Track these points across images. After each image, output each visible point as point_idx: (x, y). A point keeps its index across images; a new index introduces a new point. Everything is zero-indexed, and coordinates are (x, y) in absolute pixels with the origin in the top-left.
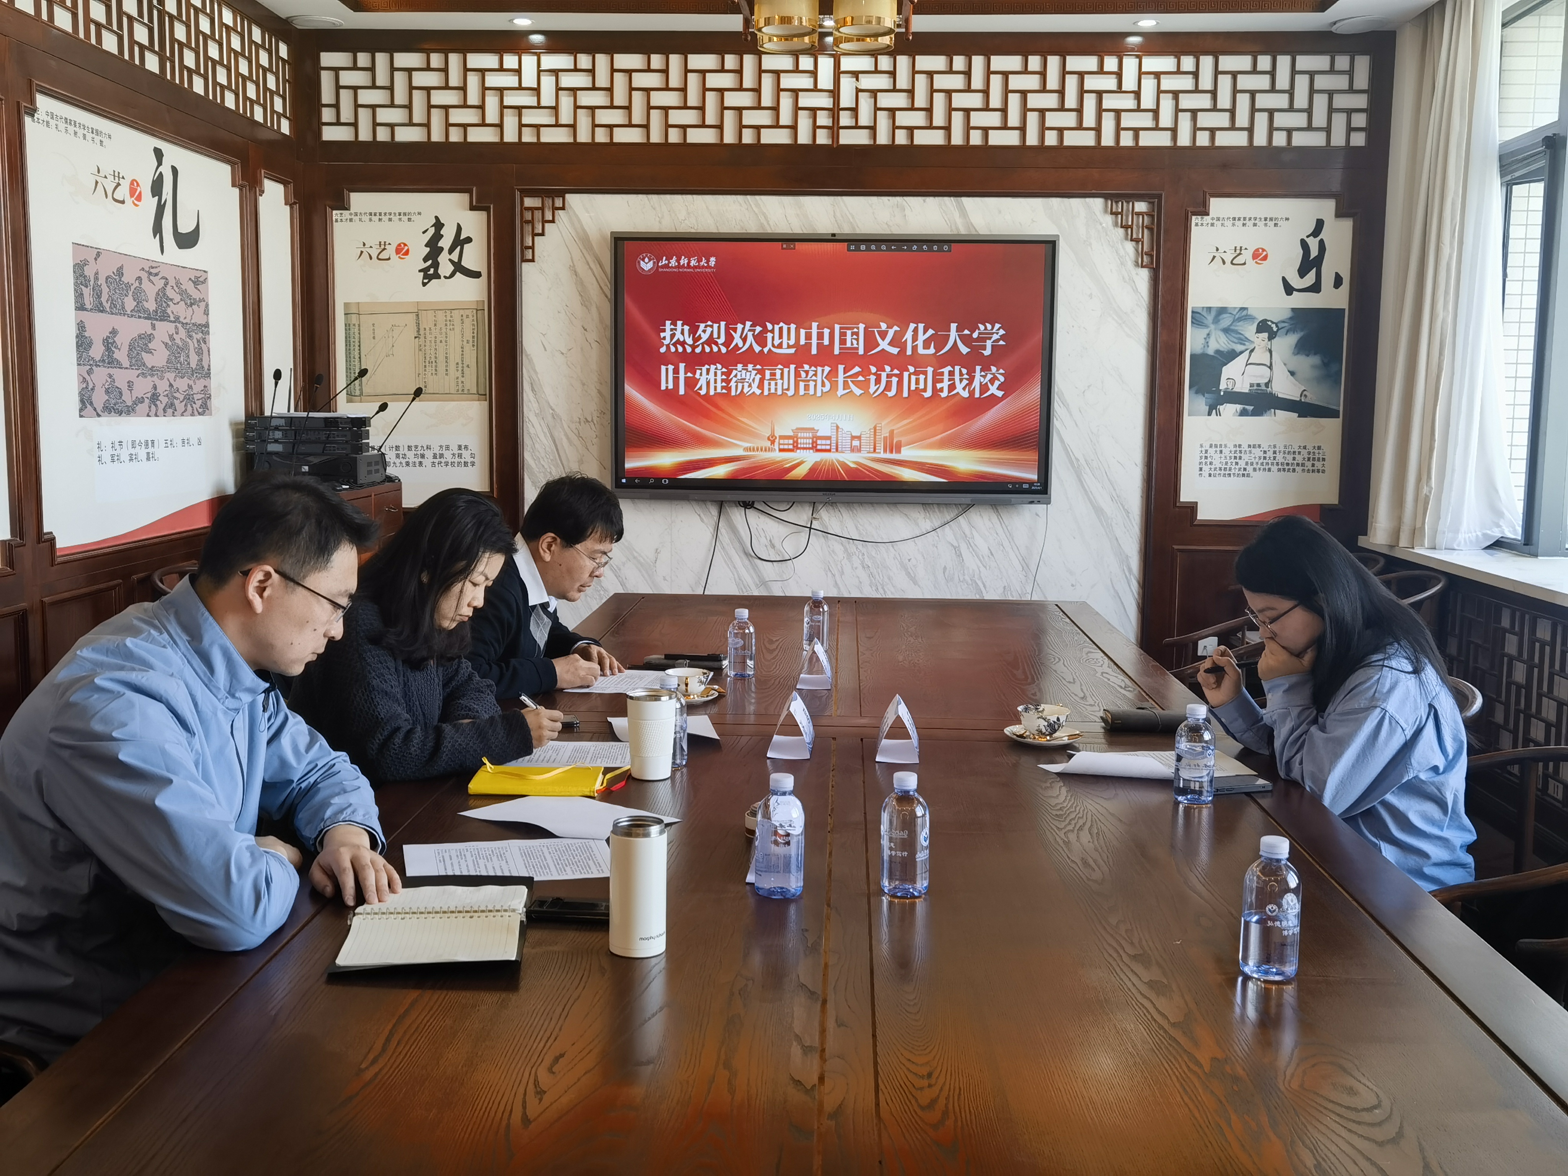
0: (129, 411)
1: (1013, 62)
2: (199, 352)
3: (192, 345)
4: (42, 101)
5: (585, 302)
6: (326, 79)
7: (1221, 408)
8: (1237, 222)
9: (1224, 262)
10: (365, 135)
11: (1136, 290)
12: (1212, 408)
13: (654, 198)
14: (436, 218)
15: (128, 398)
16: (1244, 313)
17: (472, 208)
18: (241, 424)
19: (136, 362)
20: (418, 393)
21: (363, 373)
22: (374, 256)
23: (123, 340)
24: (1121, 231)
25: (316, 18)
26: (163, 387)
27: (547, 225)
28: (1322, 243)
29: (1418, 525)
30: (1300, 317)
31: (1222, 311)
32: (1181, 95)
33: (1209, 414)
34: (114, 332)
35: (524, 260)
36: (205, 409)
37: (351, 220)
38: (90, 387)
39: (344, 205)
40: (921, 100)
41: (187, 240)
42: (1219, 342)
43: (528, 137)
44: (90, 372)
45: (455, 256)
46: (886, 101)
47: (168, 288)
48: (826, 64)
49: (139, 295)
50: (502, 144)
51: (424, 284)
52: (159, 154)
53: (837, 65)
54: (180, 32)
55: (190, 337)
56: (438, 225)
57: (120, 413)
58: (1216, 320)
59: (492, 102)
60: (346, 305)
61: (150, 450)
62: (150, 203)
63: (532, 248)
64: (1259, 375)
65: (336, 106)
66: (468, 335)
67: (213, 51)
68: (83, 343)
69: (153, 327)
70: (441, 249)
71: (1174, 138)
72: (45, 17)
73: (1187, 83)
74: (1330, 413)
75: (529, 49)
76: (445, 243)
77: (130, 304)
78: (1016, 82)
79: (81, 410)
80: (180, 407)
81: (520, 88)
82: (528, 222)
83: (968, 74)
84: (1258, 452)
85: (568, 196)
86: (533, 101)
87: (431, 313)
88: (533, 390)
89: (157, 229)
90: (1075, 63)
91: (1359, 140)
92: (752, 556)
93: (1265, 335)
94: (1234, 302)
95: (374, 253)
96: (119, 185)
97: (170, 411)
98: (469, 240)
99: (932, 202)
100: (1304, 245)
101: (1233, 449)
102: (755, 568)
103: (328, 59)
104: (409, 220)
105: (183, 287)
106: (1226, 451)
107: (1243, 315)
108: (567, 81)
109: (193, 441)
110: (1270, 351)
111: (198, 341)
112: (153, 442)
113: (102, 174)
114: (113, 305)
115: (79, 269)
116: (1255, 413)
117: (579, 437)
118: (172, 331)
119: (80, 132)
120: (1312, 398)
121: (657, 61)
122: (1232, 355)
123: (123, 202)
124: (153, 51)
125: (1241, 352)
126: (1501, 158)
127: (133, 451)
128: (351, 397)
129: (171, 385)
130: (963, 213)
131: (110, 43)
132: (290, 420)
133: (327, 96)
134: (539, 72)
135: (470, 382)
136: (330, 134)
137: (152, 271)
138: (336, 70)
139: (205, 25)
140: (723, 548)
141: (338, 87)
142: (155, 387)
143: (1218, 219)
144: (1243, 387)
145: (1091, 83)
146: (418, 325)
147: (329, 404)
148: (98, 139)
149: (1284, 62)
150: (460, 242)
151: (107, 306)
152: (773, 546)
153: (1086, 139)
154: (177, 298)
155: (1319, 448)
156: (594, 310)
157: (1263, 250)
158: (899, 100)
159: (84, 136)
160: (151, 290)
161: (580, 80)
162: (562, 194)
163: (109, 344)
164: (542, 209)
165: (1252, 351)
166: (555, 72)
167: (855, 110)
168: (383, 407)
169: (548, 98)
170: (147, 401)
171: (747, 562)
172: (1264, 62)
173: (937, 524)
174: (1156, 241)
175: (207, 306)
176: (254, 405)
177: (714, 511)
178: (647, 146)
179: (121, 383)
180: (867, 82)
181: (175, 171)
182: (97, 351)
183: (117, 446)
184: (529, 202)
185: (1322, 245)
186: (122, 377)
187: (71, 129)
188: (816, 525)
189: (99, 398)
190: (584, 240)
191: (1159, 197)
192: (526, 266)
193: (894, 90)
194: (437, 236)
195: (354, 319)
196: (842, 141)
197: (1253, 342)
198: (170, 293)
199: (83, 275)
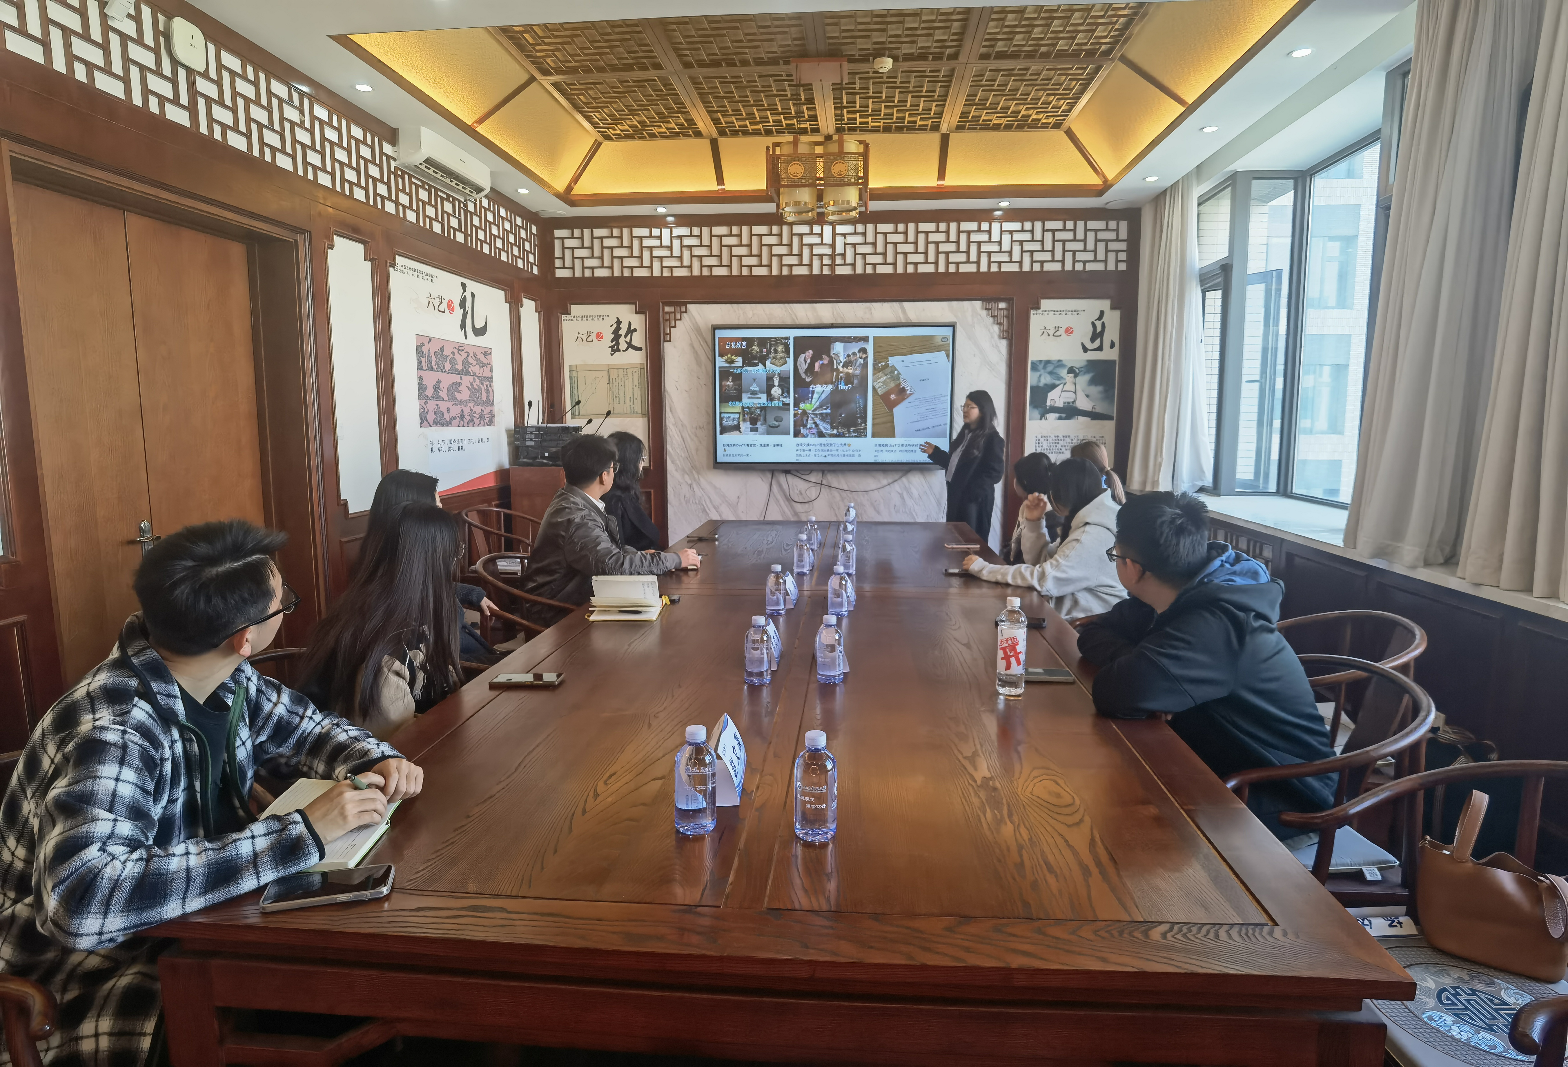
0: (448, 424)
1: (930, 226)
2: (487, 392)
3: (483, 388)
4: (399, 260)
5: (699, 363)
6: (557, 243)
7: (1047, 416)
8: (1056, 313)
9: (1049, 335)
10: (578, 274)
11: (1000, 352)
12: (1042, 416)
13: (735, 306)
14: (617, 318)
15: (447, 417)
16: (1060, 363)
17: (637, 313)
18: (512, 430)
19: (452, 398)
20: (609, 413)
21: (578, 403)
22: (584, 340)
23: (444, 386)
24: (991, 319)
25: (550, 211)
26: (467, 411)
27: (677, 322)
28: (1103, 324)
29: (1156, 479)
30: (1092, 365)
31: (1048, 362)
32: (1024, 243)
33: (1041, 419)
34: (439, 382)
35: (665, 341)
36: (491, 422)
37: (572, 320)
38: (426, 410)
39: (568, 312)
40: (880, 249)
41: (480, 332)
42: (1046, 379)
43: (666, 273)
44: (425, 403)
45: (628, 339)
46: (861, 249)
47: (470, 357)
48: (828, 230)
49: (453, 362)
50: (652, 277)
51: (612, 355)
52: (464, 286)
53: (834, 230)
54: (476, 221)
55: (482, 384)
56: (619, 322)
57: (443, 425)
58: (1045, 368)
59: (646, 254)
60: (570, 366)
61: (460, 445)
62: (459, 312)
63: (670, 334)
64: (1068, 397)
65: (563, 258)
66: (636, 382)
67: (495, 231)
68: (421, 388)
69: (461, 378)
70: (621, 335)
71: (1021, 267)
72: (401, 215)
73: (1027, 236)
74: (1108, 417)
75: (667, 225)
76: (623, 332)
77: (448, 366)
78: (933, 237)
79: (421, 423)
80: (477, 421)
81: (661, 246)
82: (667, 320)
83: (906, 233)
84: (1068, 440)
85: (688, 305)
86: (668, 253)
87: (616, 371)
88: (671, 411)
89: (463, 326)
90: (966, 226)
91: (1122, 267)
92: (789, 499)
93: (1072, 375)
94: (1054, 357)
95: (584, 338)
96: (441, 303)
97: (471, 424)
98: (635, 330)
99: (886, 305)
100: (1094, 325)
101: (1054, 438)
102: (792, 507)
103: (558, 233)
104: (603, 319)
105: (478, 357)
106: (1050, 440)
107: (1060, 364)
108: (687, 242)
109: (485, 440)
110: (1075, 384)
111: (487, 386)
112: (461, 441)
113: (432, 297)
114: (438, 367)
115: (419, 348)
116: (1066, 418)
117: (696, 435)
118: (472, 380)
119: (420, 275)
120: (1099, 410)
121: (735, 230)
122: (1054, 386)
123: (444, 312)
124: (461, 231)
125: (1058, 385)
126: (1200, 276)
127: (450, 445)
128: (573, 416)
129: (471, 410)
130: (904, 311)
131: (437, 228)
132: (538, 429)
133: (558, 253)
134: (672, 237)
135: (638, 408)
136: (559, 273)
137: (460, 348)
138: (562, 239)
139: (490, 217)
140: (775, 496)
141: (564, 248)
142: (462, 411)
143: (1046, 311)
144: (1060, 404)
145: (974, 237)
146: (609, 376)
147: (562, 419)
148: (430, 279)
149: (1080, 225)
150: (630, 331)
151: (435, 368)
152: (801, 494)
153: (972, 268)
154: (474, 363)
155: (1103, 437)
156: (703, 367)
157: (1071, 328)
158: (868, 249)
159: (423, 277)
160: (459, 359)
161: (694, 242)
162: (685, 304)
163: (436, 388)
164: (674, 312)
165: (1065, 384)
166: (680, 237)
167: (843, 255)
168: (590, 421)
169: (676, 251)
170: (458, 418)
171: (787, 503)
172: (1070, 225)
173: (890, 481)
174: (1010, 324)
175: (491, 367)
176: (518, 421)
177: (769, 475)
178: (731, 277)
179: (443, 408)
180: (851, 239)
181: (473, 295)
182: (430, 392)
183: (441, 443)
184: (667, 309)
185: (1103, 325)
186: (443, 406)
187: (415, 274)
188: (824, 482)
189: (431, 417)
190: (698, 330)
191: (1012, 299)
192: (666, 344)
193: (865, 243)
194: (618, 328)
195: (574, 374)
196: (837, 272)
197: (1065, 379)
198: (470, 359)
199: (421, 351)
